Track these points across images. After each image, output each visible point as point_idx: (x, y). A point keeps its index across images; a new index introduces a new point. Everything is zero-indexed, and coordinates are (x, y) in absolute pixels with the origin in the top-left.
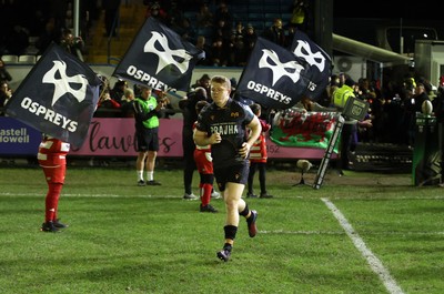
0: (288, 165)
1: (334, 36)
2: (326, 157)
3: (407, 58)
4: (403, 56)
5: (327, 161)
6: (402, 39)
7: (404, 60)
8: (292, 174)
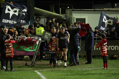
0: (19, 58)
1: (35, 8)
2: (35, 55)
3: (63, 16)
4: (61, 15)
5: (36, 56)
6: (60, 9)
7: (62, 17)
8: (21, 61)
